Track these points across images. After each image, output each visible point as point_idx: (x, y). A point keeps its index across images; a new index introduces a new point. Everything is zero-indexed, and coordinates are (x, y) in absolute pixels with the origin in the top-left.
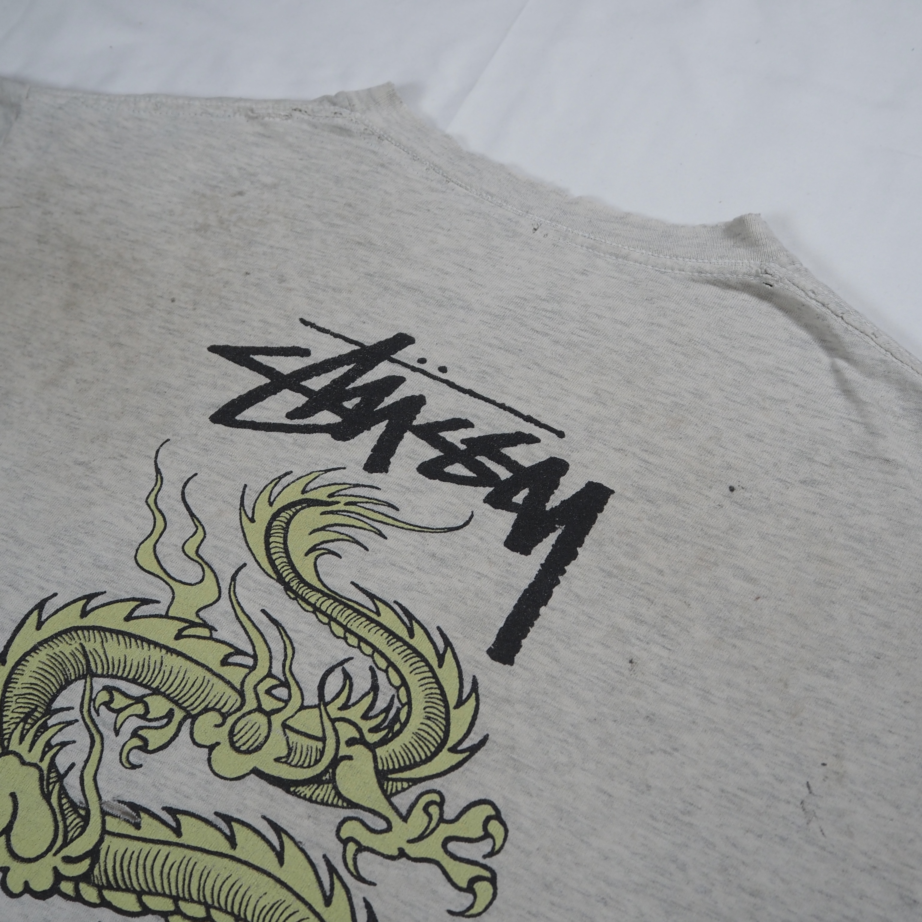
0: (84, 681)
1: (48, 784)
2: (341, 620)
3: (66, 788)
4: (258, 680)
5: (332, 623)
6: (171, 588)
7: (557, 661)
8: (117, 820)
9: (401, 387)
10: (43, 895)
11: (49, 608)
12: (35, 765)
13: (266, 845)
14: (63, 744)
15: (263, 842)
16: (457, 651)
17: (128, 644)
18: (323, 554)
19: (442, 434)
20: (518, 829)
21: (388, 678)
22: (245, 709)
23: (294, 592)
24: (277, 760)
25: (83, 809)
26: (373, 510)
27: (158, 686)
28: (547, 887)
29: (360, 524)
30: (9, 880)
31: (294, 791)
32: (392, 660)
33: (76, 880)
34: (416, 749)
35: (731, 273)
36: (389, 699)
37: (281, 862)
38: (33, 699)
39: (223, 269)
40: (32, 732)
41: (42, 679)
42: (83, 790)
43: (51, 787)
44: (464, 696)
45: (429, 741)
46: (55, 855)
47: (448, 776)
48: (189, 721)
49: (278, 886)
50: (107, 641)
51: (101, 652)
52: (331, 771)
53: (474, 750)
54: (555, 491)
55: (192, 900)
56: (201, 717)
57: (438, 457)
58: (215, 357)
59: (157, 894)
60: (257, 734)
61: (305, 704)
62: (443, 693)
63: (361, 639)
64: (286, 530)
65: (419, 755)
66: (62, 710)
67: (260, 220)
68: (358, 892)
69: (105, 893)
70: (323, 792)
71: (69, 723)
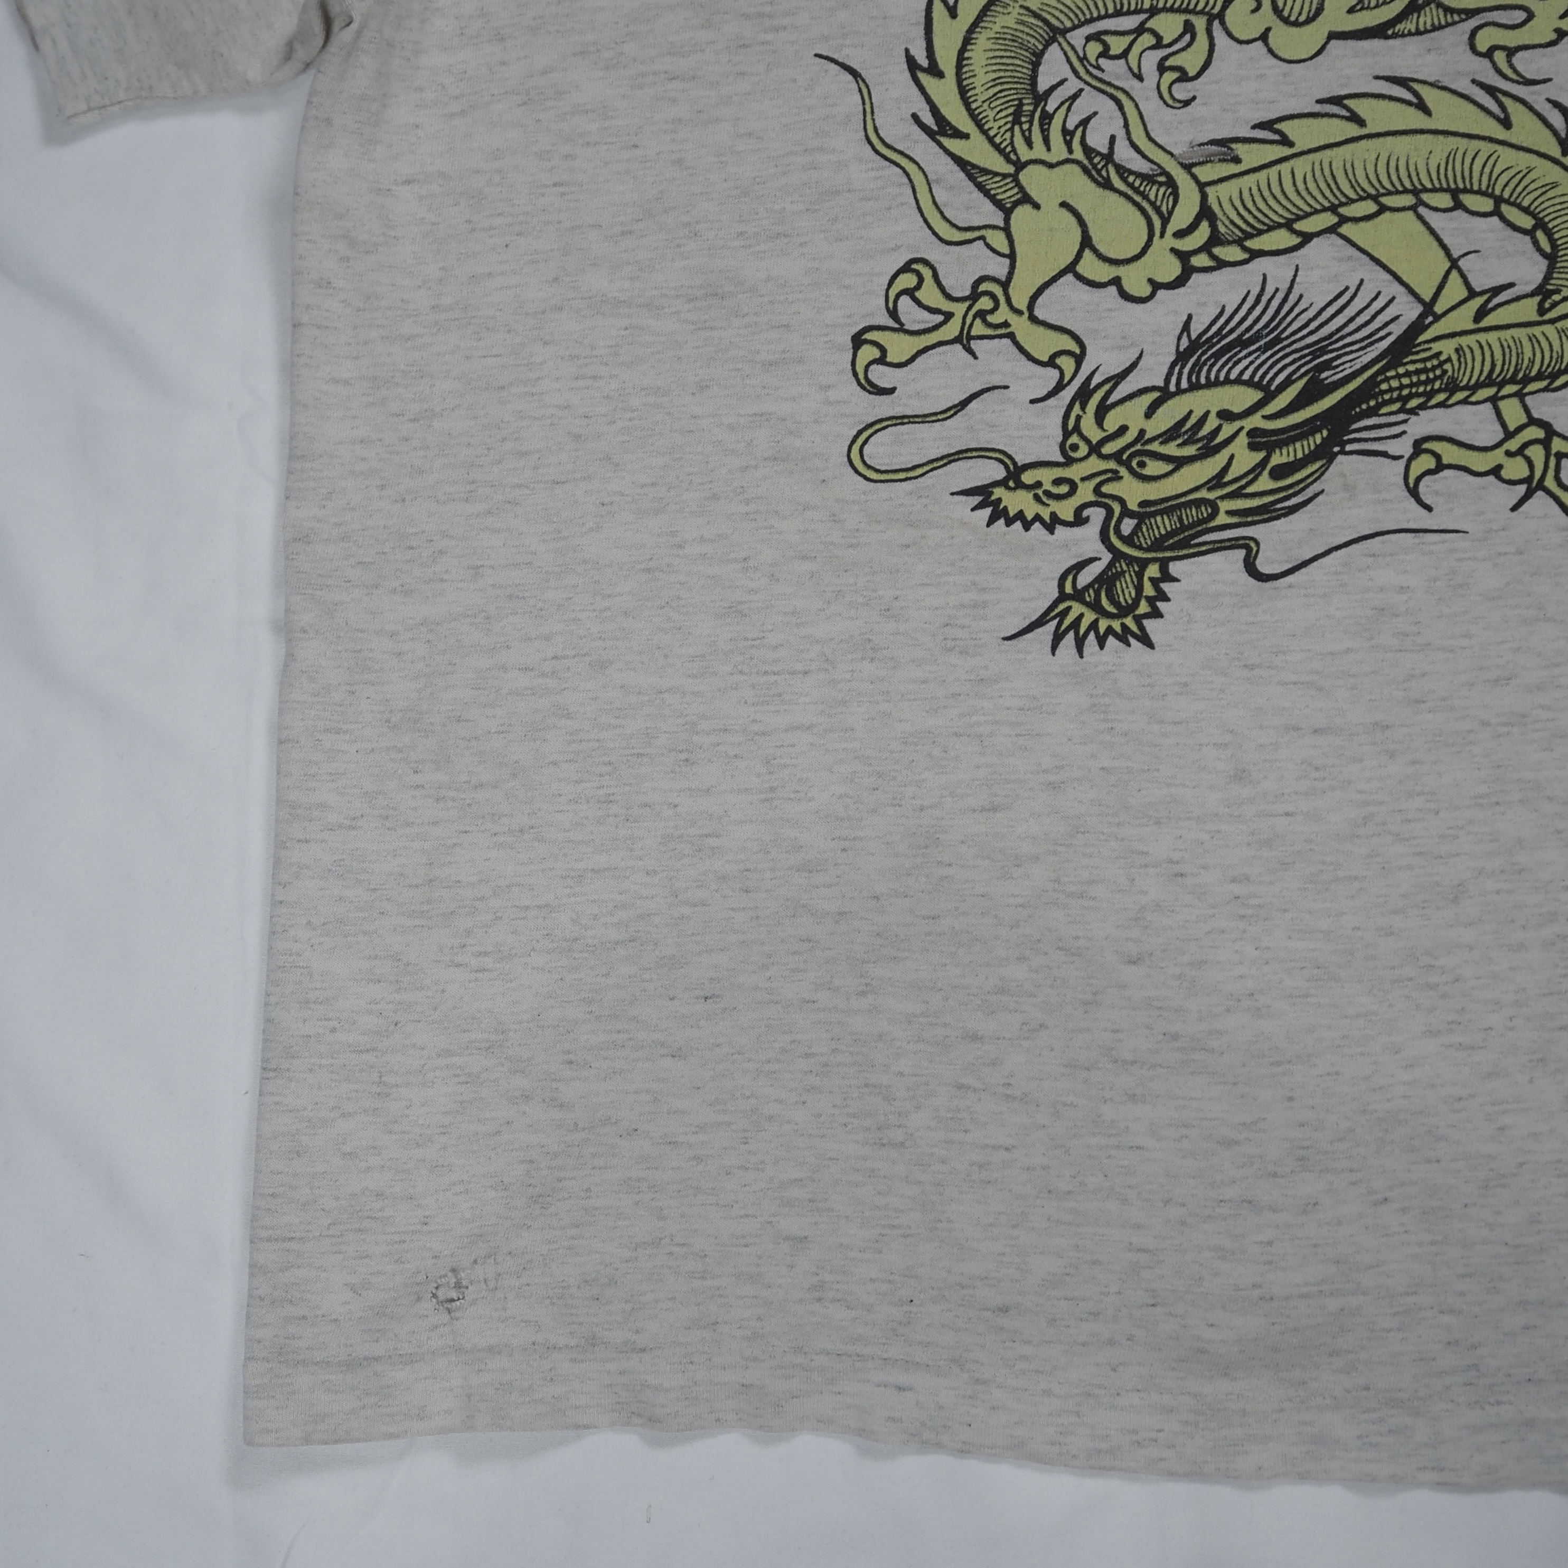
1: (1099, 172)
3: (1123, 164)
8: (1209, 165)
10: (1179, 282)
12: (1067, 161)
13: (1398, 104)
14: (1085, 123)
24: (1351, 11)
25: (1161, 174)
27: (1152, 5)
30: (1127, 287)
31: (1393, 33)
33: (1206, 248)
37: (1427, 112)
38: (1009, 95)
40: (1036, 129)
42: (1144, 156)
43: (1104, 173)
48: (1216, 23)
49: (1441, 137)
51: (1053, 2)
55: (1353, 201)
59: (1307, 215)
66: (1053, 88)
68: (1536, 96)
69: (1248, 244)
70: (1428, 17)
71: (1074, 97)
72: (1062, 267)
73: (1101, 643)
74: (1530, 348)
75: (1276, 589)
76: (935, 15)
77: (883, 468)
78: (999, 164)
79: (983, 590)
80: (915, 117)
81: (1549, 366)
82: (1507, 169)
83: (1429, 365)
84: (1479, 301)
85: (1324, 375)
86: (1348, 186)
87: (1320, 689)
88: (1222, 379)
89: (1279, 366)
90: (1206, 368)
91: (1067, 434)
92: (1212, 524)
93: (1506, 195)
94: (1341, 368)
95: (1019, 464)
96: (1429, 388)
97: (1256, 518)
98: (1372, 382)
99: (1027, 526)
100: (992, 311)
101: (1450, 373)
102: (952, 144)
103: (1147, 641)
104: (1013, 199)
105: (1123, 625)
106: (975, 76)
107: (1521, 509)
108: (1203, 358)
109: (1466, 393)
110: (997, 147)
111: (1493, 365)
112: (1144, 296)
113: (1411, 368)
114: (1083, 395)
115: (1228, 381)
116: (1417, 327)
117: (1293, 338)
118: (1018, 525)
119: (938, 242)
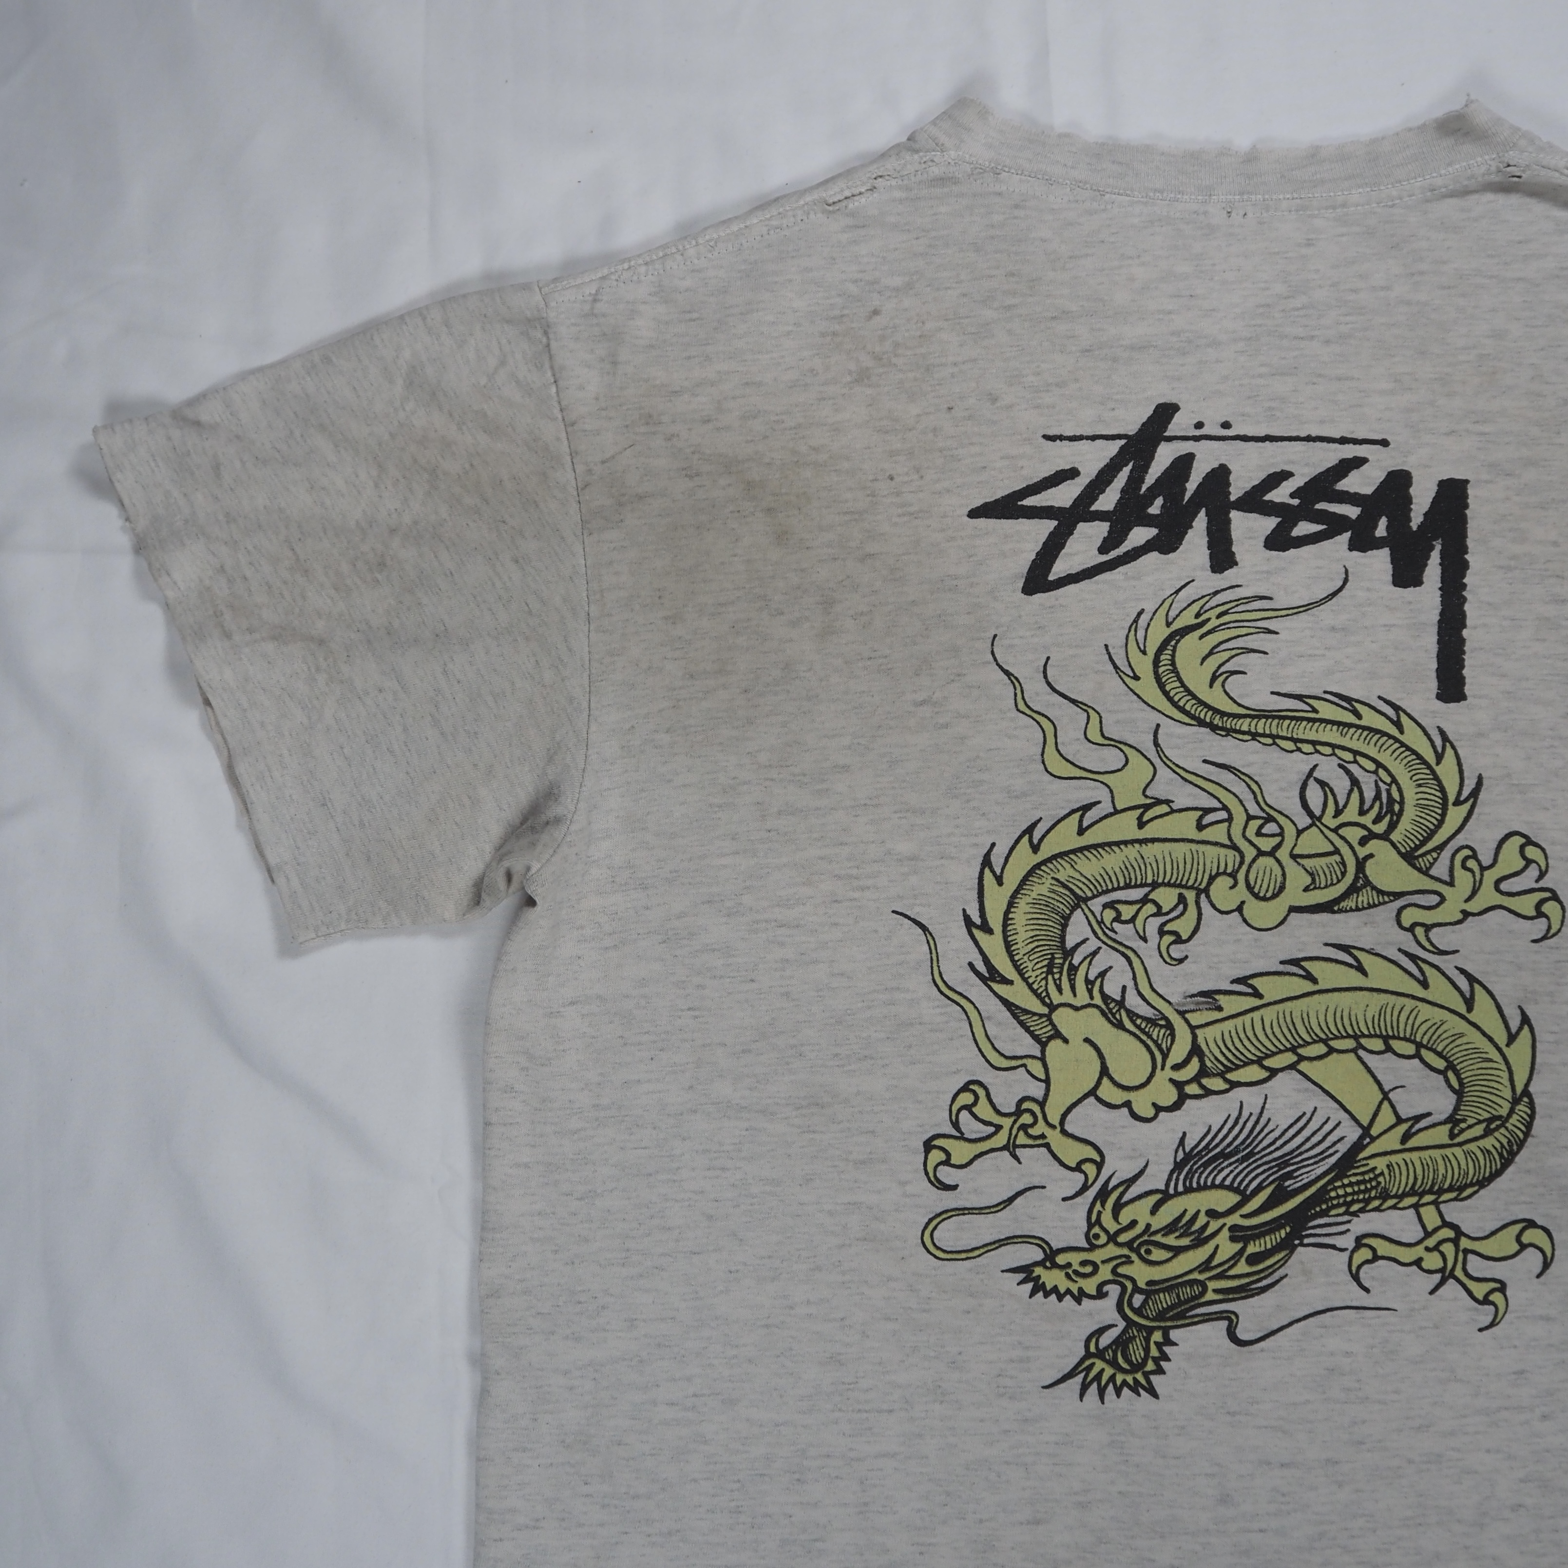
0: (1080, 910)
1: (1114, 1015)
2: (1284, 734)
3: (1133, 1009)
5: (1277, 741)
6: (1102, 782)
7: (1504, 676)
8: (1199, 1012)
9: (1195, 464)
10: (1176, 1106)
11: (997, 862)
12: (1089, 1006)
13: (1342, 967)
14: (1102, 975)
16: (1409, 711)
17: (1099, 856)
18: (1227, 678)
19: (1267, 497)
20: (1553, 844)
21: (1361, 766)
22: (1248, 860)
23: (1222, 729)
24: (1306, 889)
25: (1161, 1019)
26: (1248, 611)
27: (1154, 880)
29: (1244, 631)
30: (1136, 1109)
31: (1338, 908)
32: (1355, 749)
33: (1196, 1079)
35: (1469, 178)
36: (1373, 785)
37: (1365, 973)
38: (1044, 950)
39: (918, 415)
40: (1065, 978)
42: (1149, 1004)
43: (1118, 1016)
44: (1440, 750)
47: (1466, 828)
48: (1203, 896)
49: (1375, 994)
50: (1076, 863)
51: (1078, 876)
52: (1361, 875)
54: (1412, 506)
55: (1309, 1044)
57: (1279, 524)
58: (982, 522)
59: (1274, 1054)
61: (1300, 828)
62: (1419, 757)
63: (1314, 743)
64: (1175, 671)
66: (1078, 945)
67: (920, 336)
68: (1447, 964)
69: (1229, 1076)
70: (1365, 897)
71: (1094, 954)
72: (1086, 1091)
75: (1251, 1352)
77: (949, 1249)
78: (1036, 1006)
79: (1027, 1348)
80: (971, 965)
81: (1458, 1180)
82: (1426, 1021)
83: (1367, 1177)
84: (1404, 1127)
85: (1287, 1183)
87: (1285, 1432)
88: (1209, 1184)
89: (1253, 1175)
90: (1197, 1175)
91: (1090, 1226)
92: (1203, 1300)
93: (1425, 1042)
94: (1300, 1178)
96: (1367, 1196)
97: (1236, 1296)
98: (1324, 1190)
99: (1060, 1298)
100: (1032, 1126)
101: (1383, 1184)
103: (1154, 1393)
104: (1047, 1035)
105: (1135, 1379)
107: (1437, 1293)
108: (1195, 1167)
109: (1394, 1201)
110: (1034, 992)
111: (1416, 1179)
113: (1353, 1179)
114: (1103, 1194)
115: (1214, 1186)
116: (1358, 1146)
117: (1263, 1153)
118: (1053, 1297)
119: (990, 1068)
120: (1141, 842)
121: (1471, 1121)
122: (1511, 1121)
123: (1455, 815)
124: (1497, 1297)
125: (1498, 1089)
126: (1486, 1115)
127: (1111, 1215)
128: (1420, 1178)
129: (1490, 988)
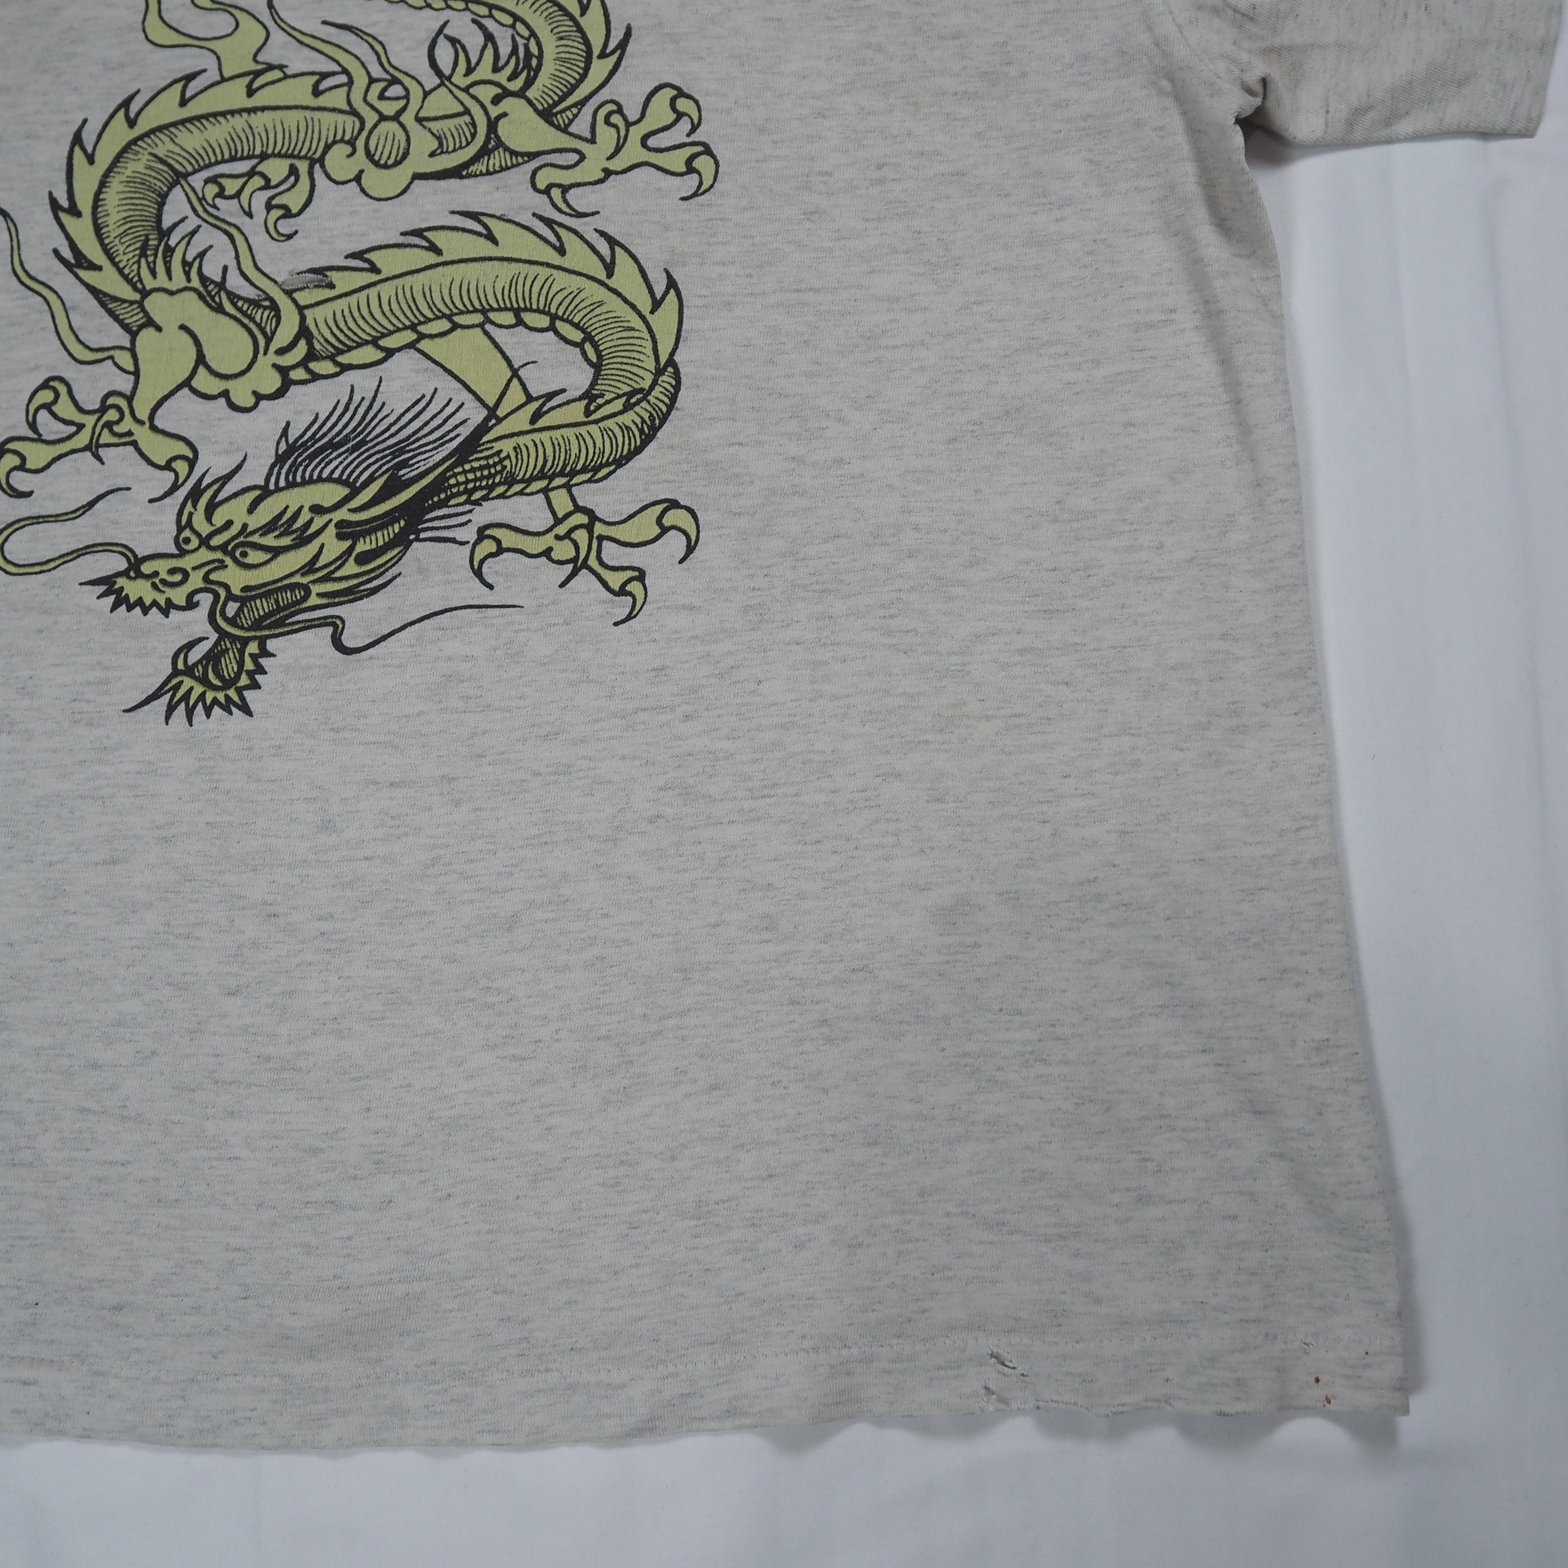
1: (213, 298)
4: (363, 91)
8: (307, 290)
11: (89, 138)
12: (186, 289)
14: (201, 255)
15: (466, 234)
17: (202, 128)
20: (707, 94)
22: (369, 125)
24: (432, 155)
25: (265, 299)
27: (262, 151)
28: (762, 130)
31: (467, 173)
33: (303, 364)
34: (566, 73)
36: (509, 41)
37: (495, 242)
38: (137, 231)
41: (133, 207)
42: (252, 284)
43: (217, 299)
45: (574, 60)
46: (265, 353)
47: (611, 81)
48: (317, 166)
49: (506, 263)
50: (176, 136)
51: (177, 150)
53: (623, 45)
55: (430, 320)
56: (327, 157)
59: (391, 333)
60: (396, 141)
61: (427, 89)
65: (572, 76)
66: (175, 225)
68: (584, 226)
69: (340, 359)
70: (497, 159)
72: (180, 382)
73: (208, 713)
74: (577, 445)
75: (359, 660)
76: (76, 162)
77: (21, 563)
78: (126, 292)
79: (107, 668)
80: (56, 252)
81: (592, 460)
82: (561, 290)
83: (491, 462)
84: (535, 405)
85: (401, 473)
86: (426, 306)
87: (396, 748)
88: (315, 477)
89: (364, 465)
90: (301, 468)
91: (180, 529)
93: (560, 313)
95: (139, 556)
96: (490, 482)
97: (342, 599)
98: (443, 477)
99: (145, 611)
100: (118, 422)
101: (508, 469)
102: (88, 276)
103: (246, 709)
104: (138, 323)
105: (227, 696)
106: (108, 215)
107: (567, 586)
108: (299, 460)
109: (522, 486)
110: (125, 277)
112: (248, 406)
113: (476, 464)
114: (195, 494)
115: (320, 480)
116: (483, 429)
117: (376, 441)
118: (138, 610)
119: (73, 362)
120: (250, 111)
121: (608, 396)
122: (653, 394)
123: (599, 69)
124: (635, 587)
125: (639, 360)
126: (627, 389)
127: (203, 516)
128: (550, 459)
129: (633, 251)
